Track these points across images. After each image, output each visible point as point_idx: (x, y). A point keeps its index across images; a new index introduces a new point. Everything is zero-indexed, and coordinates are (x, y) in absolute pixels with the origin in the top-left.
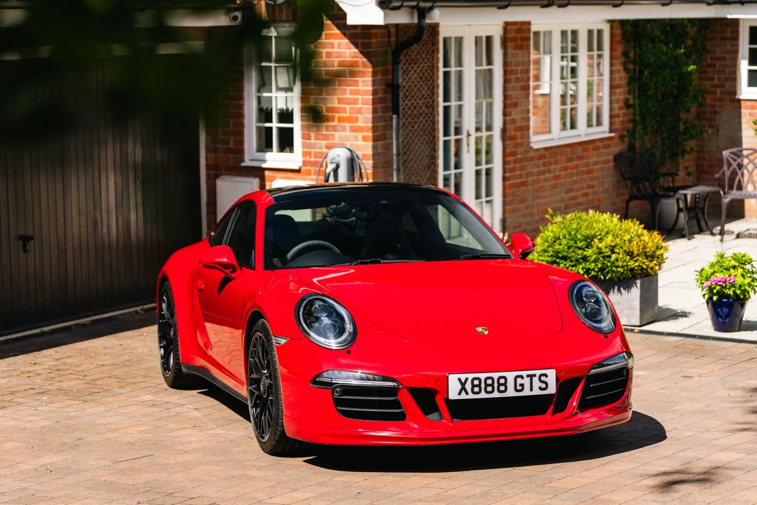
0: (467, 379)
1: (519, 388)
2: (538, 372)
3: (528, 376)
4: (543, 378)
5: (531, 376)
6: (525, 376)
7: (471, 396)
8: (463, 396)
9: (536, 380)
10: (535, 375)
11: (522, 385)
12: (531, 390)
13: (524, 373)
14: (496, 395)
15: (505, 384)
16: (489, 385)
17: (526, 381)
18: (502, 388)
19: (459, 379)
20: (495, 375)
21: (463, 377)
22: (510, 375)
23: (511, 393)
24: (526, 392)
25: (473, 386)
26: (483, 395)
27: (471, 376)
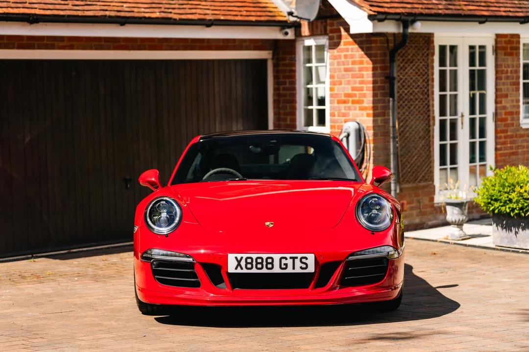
0: (242, 258)
1: (283, 266)
2: (300, 256)
3: (291, 258)
4: (304, 260)
5: (294, 258)
6: (288, 258)
7: (245, 271)
8: (239, 271)
9: (297, 261)
10: (297, 258)
11: (286, 265)
12: (294, 268)
13: (288, 256)
14: (264, 271)
15: (272, 263)
16: (260, 263)
17: (290, 262)
18: (270, 266)
19: (236, 258)
20: (264, 256)
21: (239, 256)
22: (277, 257)
23: (277, 270)
24: (290, 270)
25: (247, 263)
26: (254, 271)
27: (245, 256)
